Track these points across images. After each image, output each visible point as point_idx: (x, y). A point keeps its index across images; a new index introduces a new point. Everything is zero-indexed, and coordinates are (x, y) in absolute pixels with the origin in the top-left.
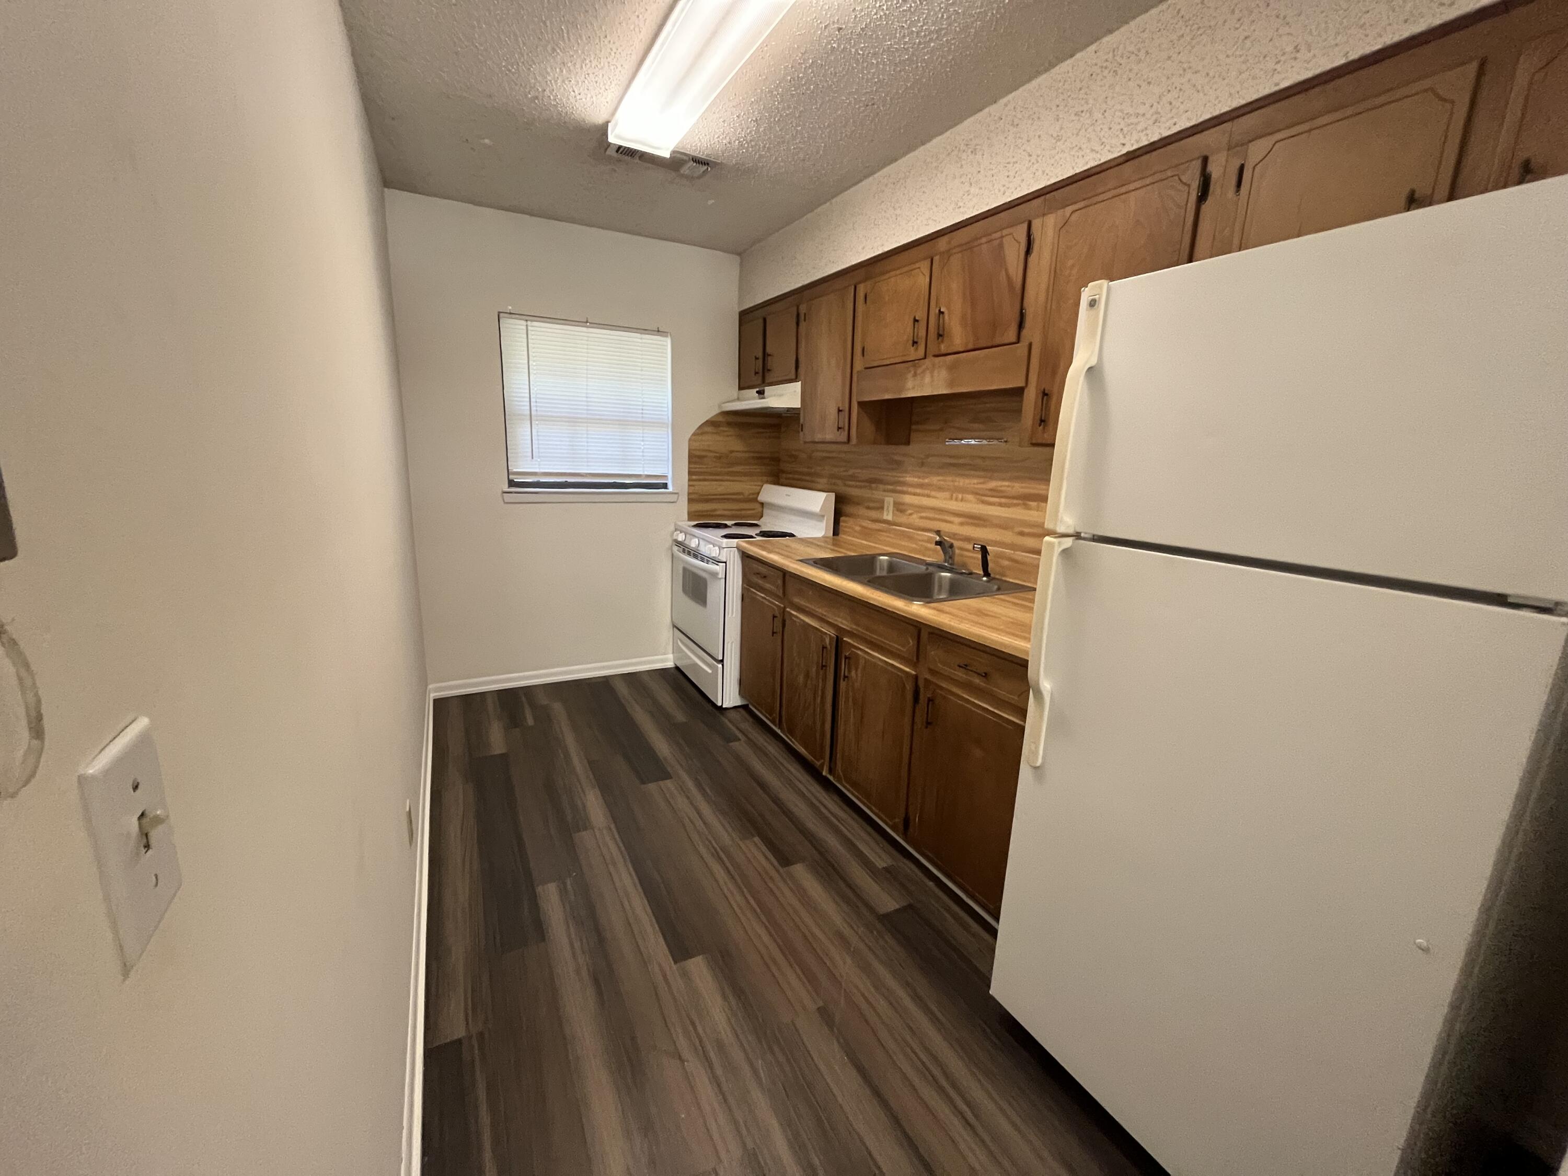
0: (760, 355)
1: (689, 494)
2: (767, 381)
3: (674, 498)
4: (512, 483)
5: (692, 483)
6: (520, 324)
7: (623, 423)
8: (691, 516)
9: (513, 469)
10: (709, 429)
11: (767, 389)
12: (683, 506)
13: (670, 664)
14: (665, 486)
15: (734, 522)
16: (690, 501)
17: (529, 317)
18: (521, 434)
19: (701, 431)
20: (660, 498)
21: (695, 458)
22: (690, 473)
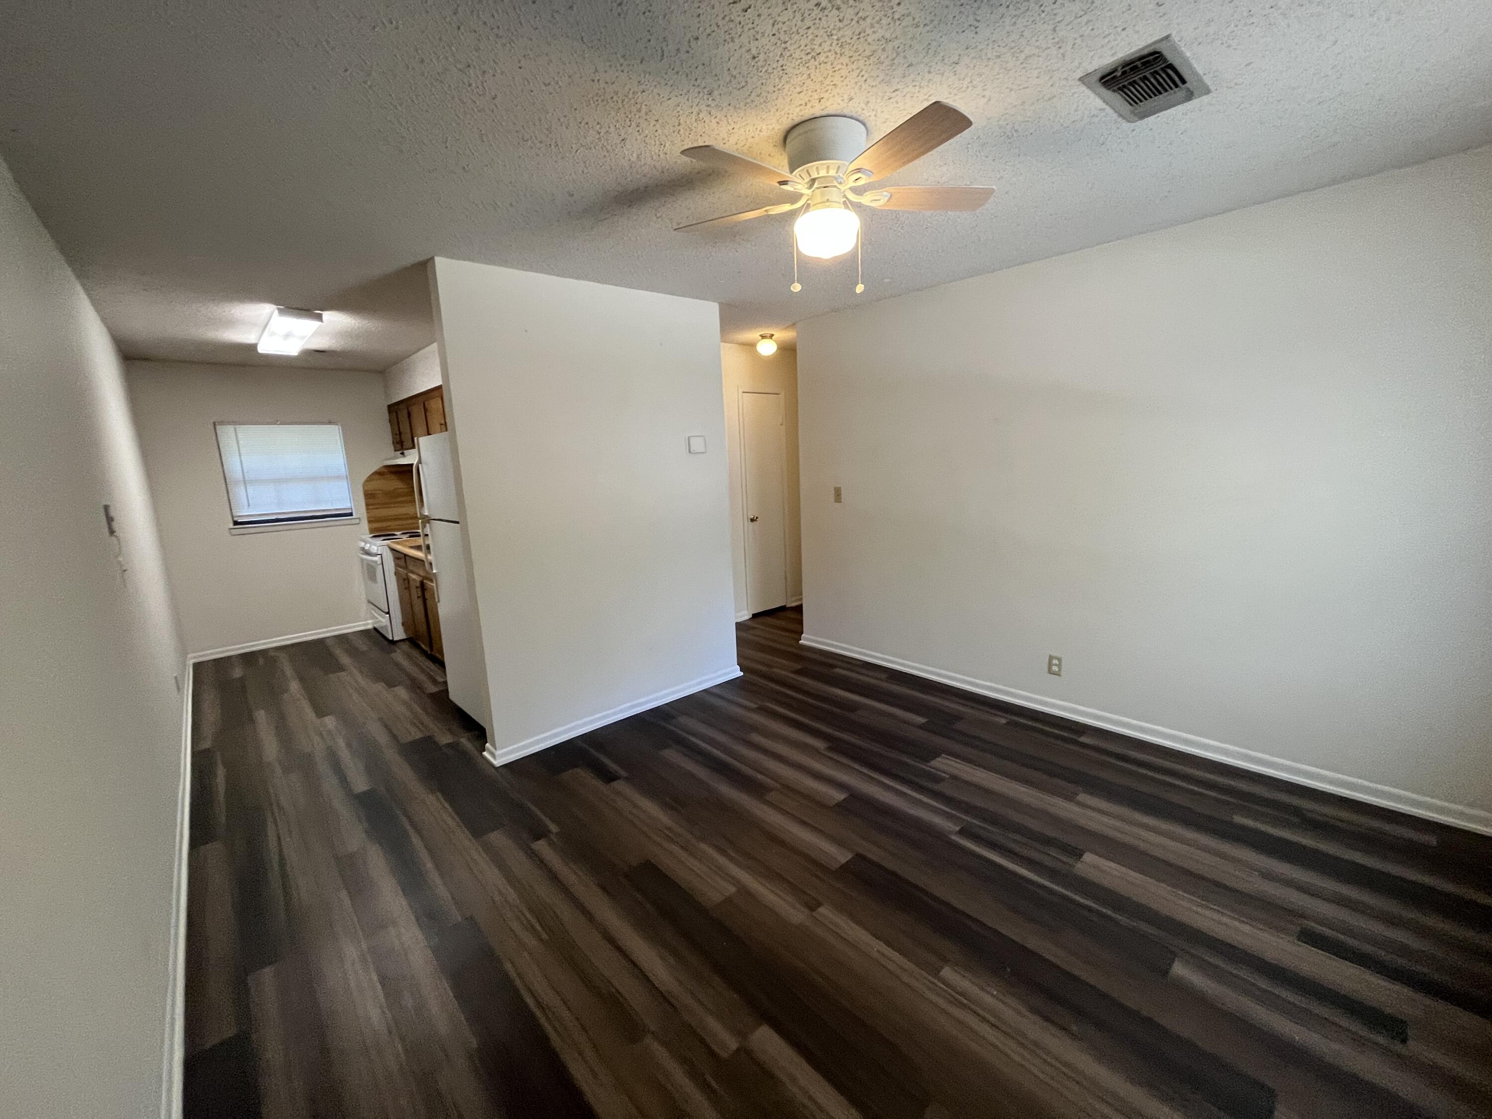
0: (398, 433)
1: (368, 518)
2: (404, 447)
3: (357, 521)
4: (236, 523)
5: (369, 511)
6: (230, 429)
7: (313, 479)
8: (371, 531)
9: (236, 513)
10: (377, 477)
11: (405, 452)
12: (365, 525)
13: (370, 627)
14: (351, 514)
15: (401, 533)
16: (370, 522)
17: (234, 423)
18: (239, 493)
19: (370, 479)
20: (348, 522)
21: (369, 496)
22: (367, 505)
